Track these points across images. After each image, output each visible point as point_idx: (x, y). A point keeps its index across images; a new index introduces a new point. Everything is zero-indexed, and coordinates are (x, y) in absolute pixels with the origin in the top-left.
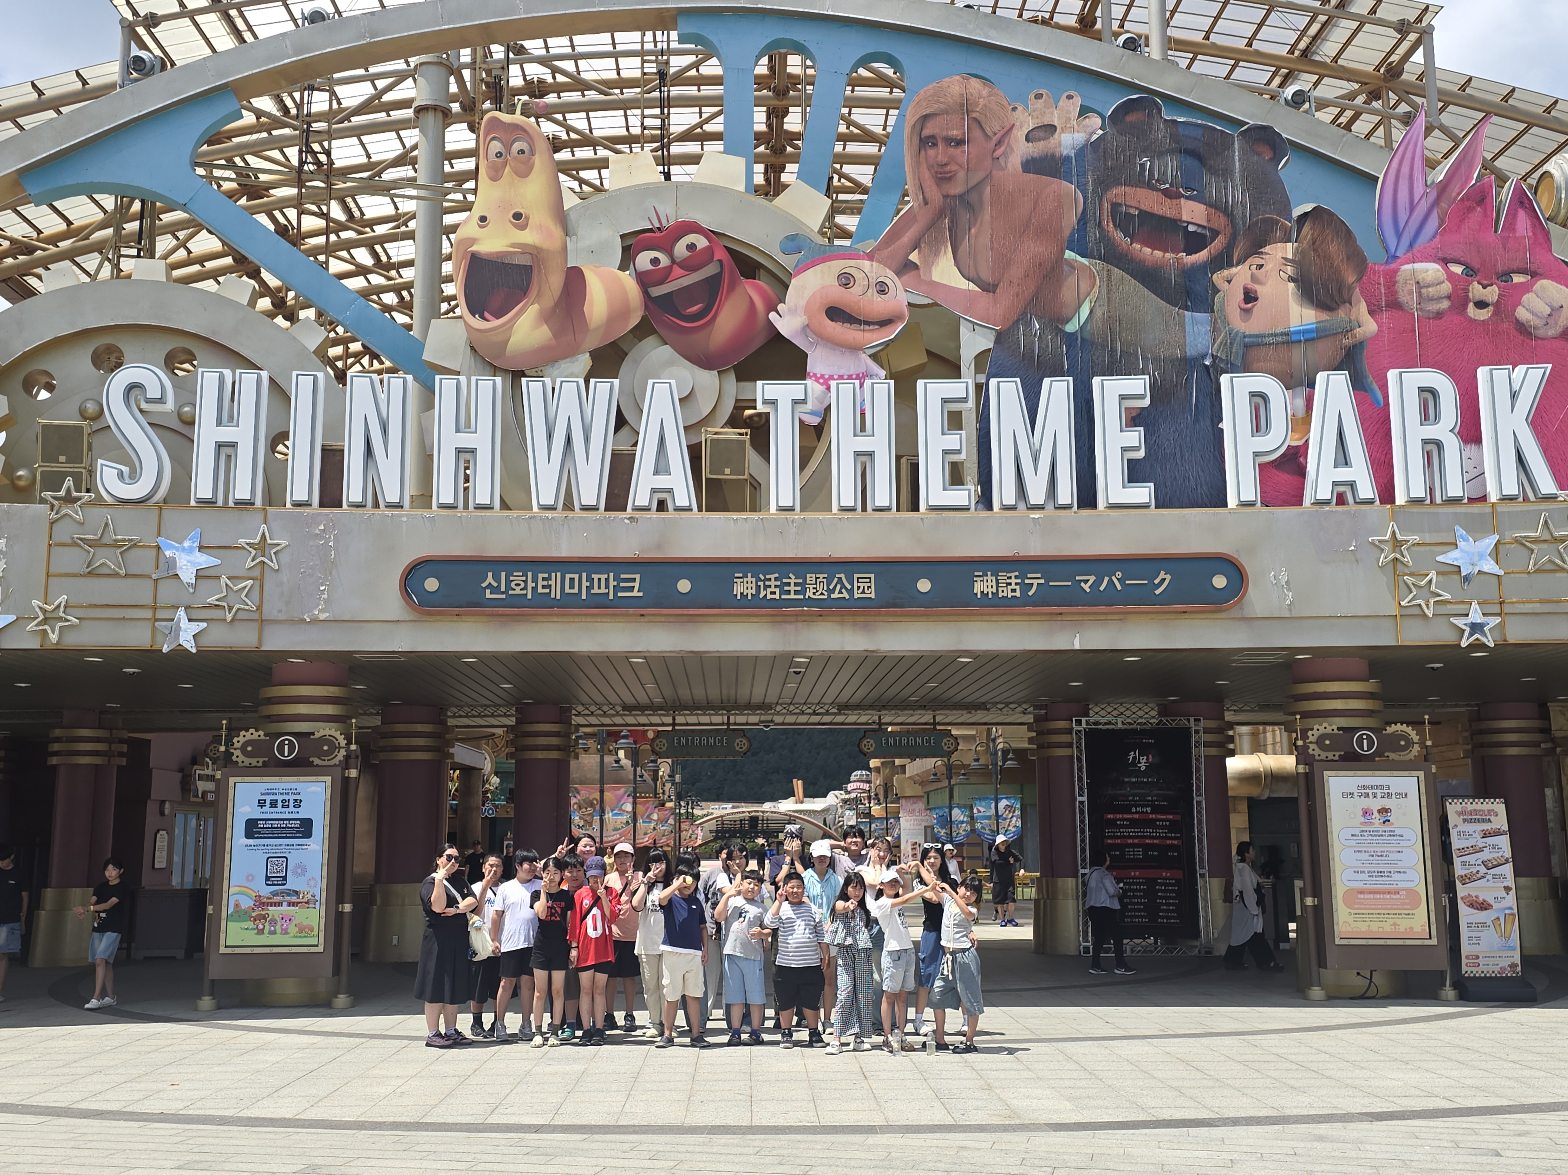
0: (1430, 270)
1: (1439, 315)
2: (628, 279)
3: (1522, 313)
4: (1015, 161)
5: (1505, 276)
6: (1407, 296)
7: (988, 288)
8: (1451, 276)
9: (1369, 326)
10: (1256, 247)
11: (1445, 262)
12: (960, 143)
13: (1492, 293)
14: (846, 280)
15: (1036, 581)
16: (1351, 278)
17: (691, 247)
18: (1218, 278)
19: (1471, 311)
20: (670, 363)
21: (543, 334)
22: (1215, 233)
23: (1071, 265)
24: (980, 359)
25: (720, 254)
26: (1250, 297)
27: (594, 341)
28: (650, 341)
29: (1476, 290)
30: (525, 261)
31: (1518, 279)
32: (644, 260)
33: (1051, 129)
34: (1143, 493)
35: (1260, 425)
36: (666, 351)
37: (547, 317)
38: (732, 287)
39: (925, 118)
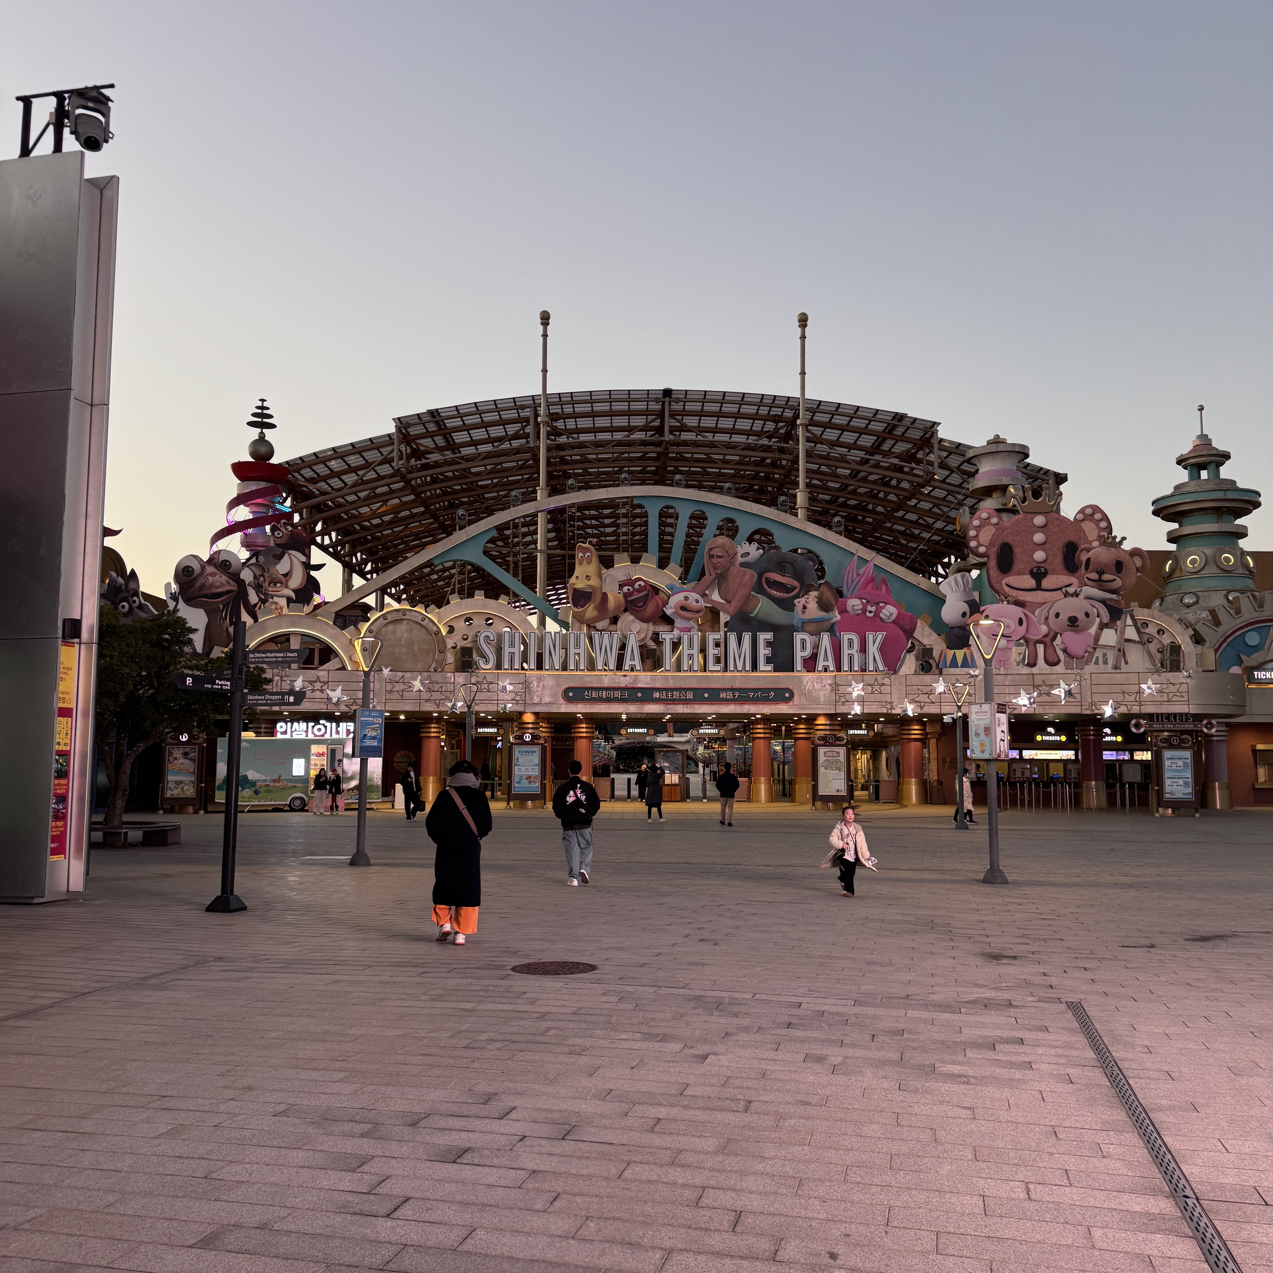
0: (856, 602)
1: (858, 615)
2: (621, 596)
3: (881, 615)
4: (737, 564)
5: (877, 604)
6: (849, 608)
7: (729, 602)
8: (862, 603)
9: (838, 617)
10: (806, 593)
11: (861, 599)
12: (721, 557)
13: (873, 609)
14: (686, 598)
15: (737, 694)
16: (834, 603)
17: (640, 585)
18: (796, 601)
19: (868, 614)
20: (633, 621)
21: (595, 613)
22: (796, 588)
23: (753, 596)
24: (726, 624)
25: (648, 587)
26: (805, 607)
27: (611, 615)
28: (627, 614)
29: (869, 608)
30: (590, 590)
31: (881, 605)
32: (625, 589)
33: (748, 554)
34: (769, 667)
35: (803, 648)
36: (631, 617)
37: (596, 608)
38: (652, 598)
39: (711, 549)
